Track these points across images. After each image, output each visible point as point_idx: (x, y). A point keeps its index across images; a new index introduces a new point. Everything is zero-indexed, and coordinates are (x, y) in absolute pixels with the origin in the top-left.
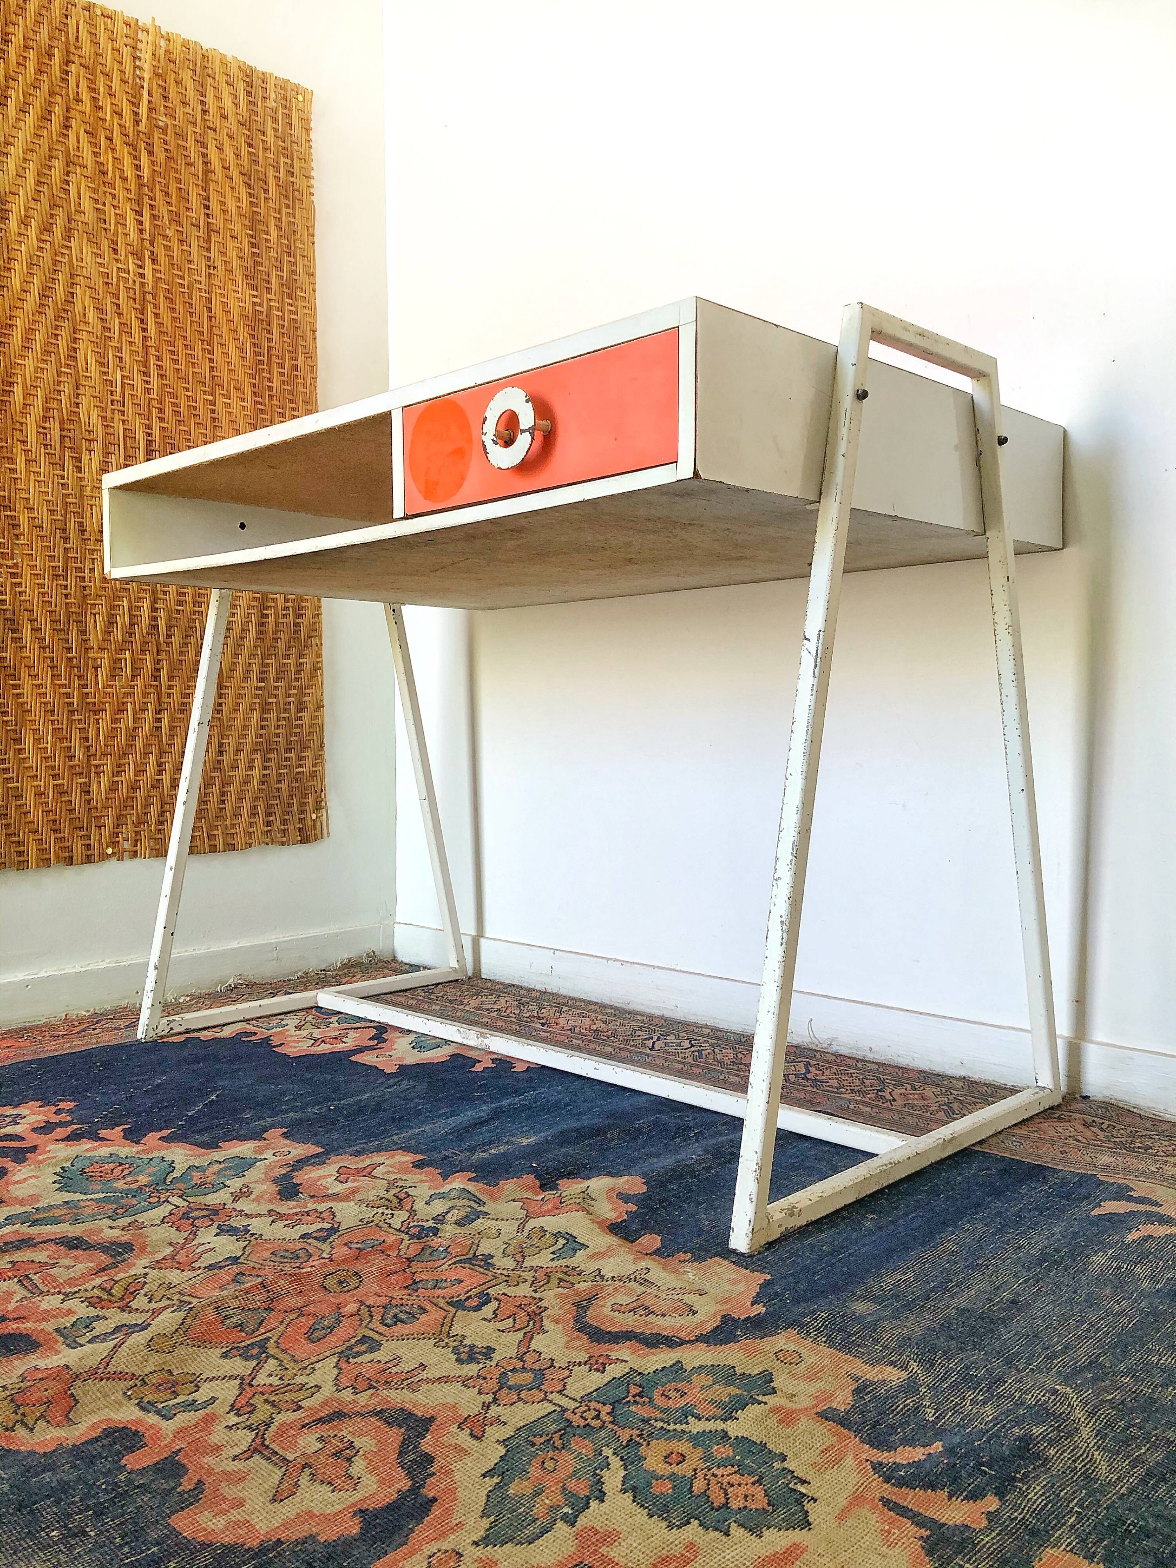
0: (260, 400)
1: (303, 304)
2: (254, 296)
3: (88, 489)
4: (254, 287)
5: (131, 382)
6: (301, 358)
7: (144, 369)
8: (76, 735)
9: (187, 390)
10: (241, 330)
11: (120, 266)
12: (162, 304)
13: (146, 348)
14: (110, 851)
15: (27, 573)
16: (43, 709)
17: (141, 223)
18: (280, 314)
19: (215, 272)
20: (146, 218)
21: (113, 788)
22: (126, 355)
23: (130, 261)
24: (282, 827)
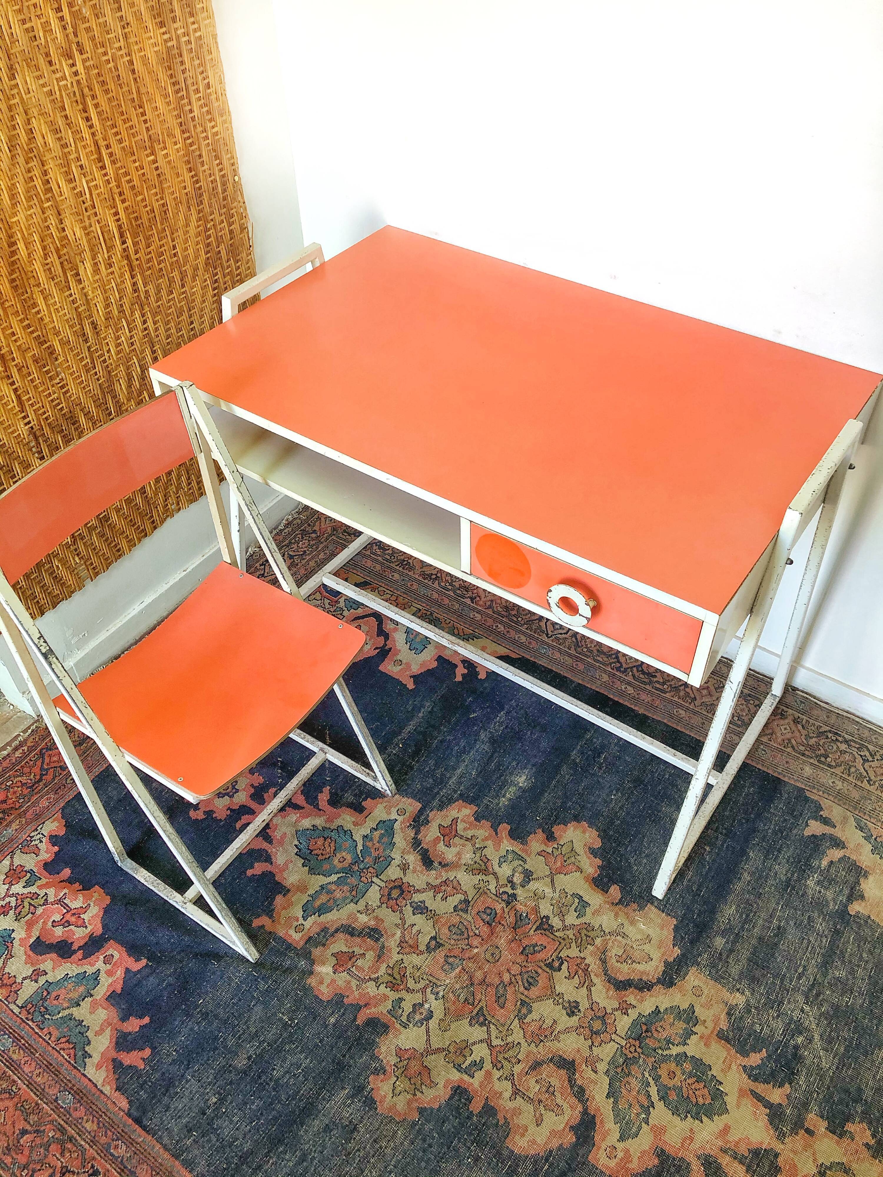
1: (203, 16)
2: (164, 33)
3: (90, 292)
4: (162, 24)
5: (95, 183)
9: (135, 161)
10: (161, 76)
12: (98, 93)
13: (96, 144)
15: (70, 380)
17: (63, 18)
18: (187, 38)
19: (129, 29)
22: (84, 160)
23: (64, 65)
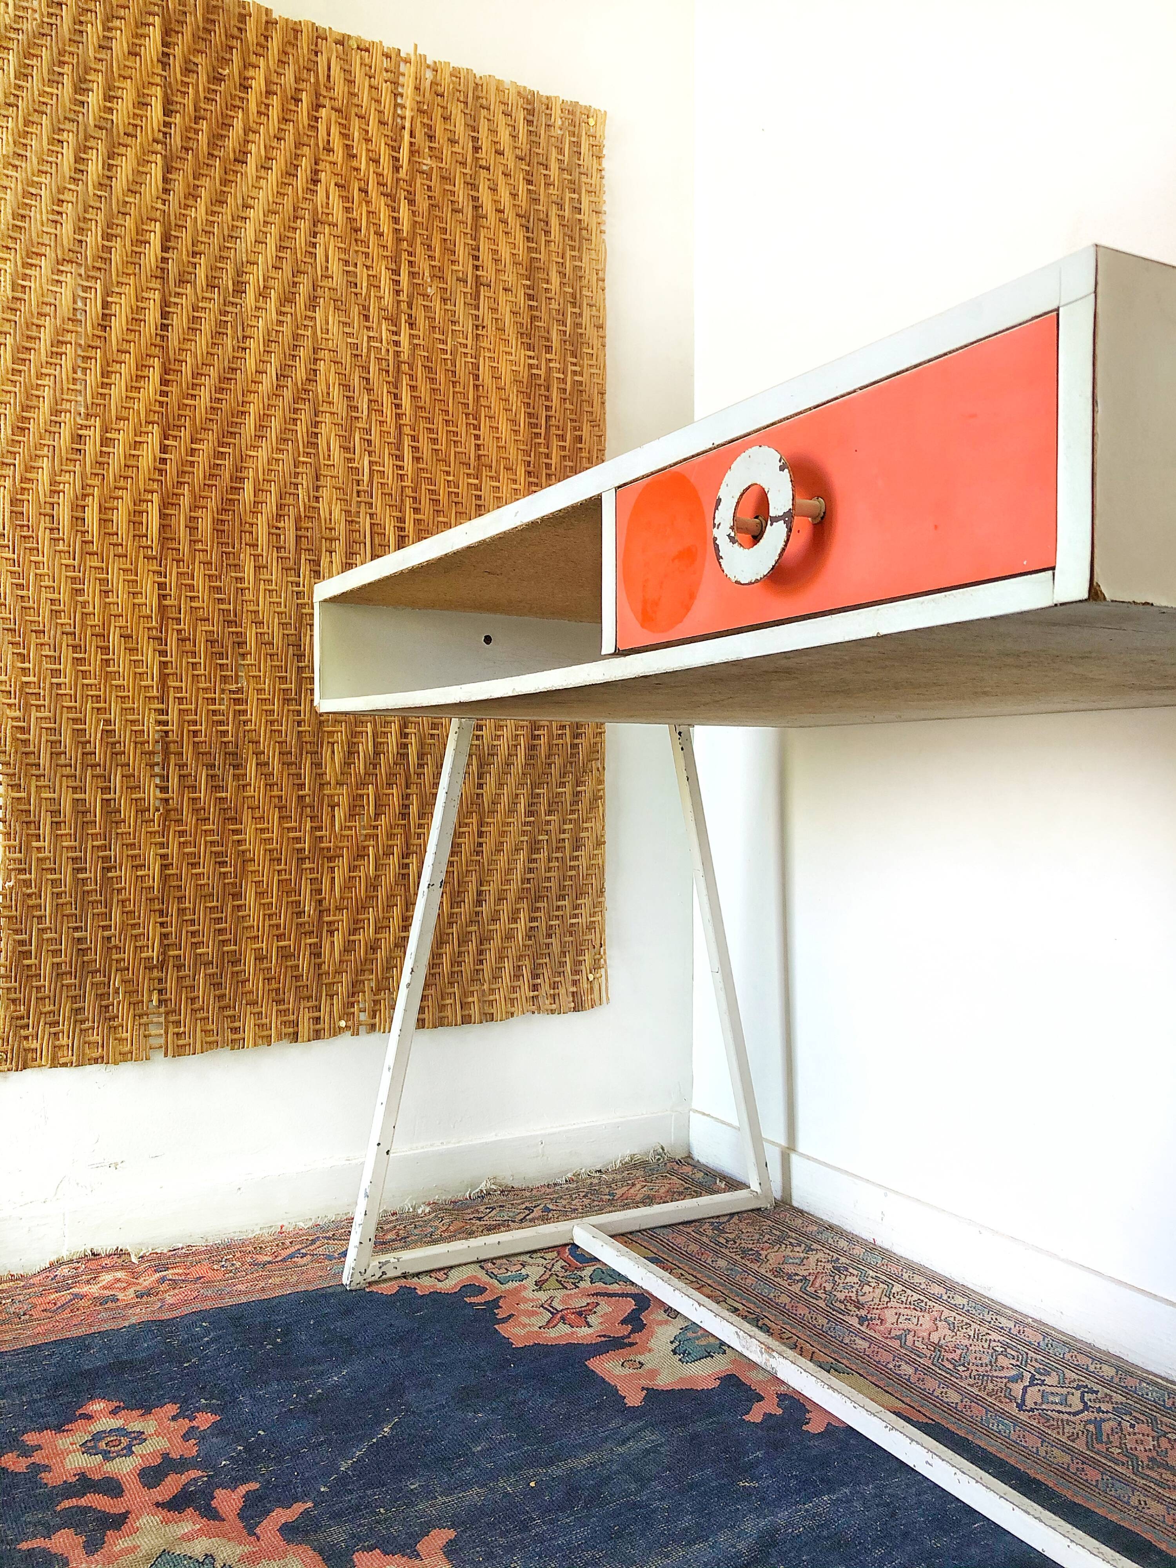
0: (535, 480)
1: (590, 362)
2: (530, 357)
4: (530, 347)
5: (381, 469)
6: (586, 427)
7: (398, 453)
8: (306, 889)
9: (448, 473)
10: (513, 398)
11: (371, 334)
12: (419, 375)
13: (400, 427)
14: (343, 1024)
15: (253, 697)
16: (268, 857)
17: (398, 282)
18: (562, 376)
19: (484, 332)
20: (404, 278)
21: (349, 947)
22: (375, 436)
23: (384, 327)
24: (552, 992)
